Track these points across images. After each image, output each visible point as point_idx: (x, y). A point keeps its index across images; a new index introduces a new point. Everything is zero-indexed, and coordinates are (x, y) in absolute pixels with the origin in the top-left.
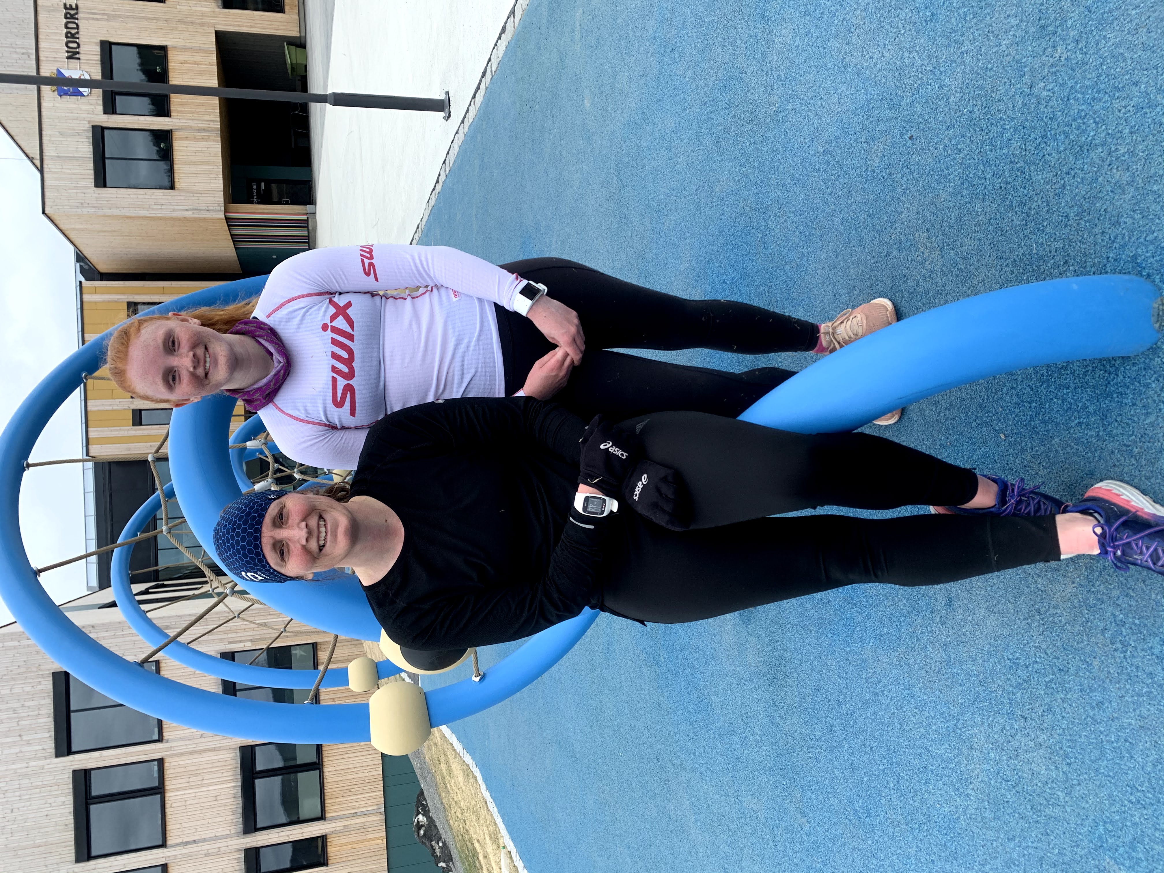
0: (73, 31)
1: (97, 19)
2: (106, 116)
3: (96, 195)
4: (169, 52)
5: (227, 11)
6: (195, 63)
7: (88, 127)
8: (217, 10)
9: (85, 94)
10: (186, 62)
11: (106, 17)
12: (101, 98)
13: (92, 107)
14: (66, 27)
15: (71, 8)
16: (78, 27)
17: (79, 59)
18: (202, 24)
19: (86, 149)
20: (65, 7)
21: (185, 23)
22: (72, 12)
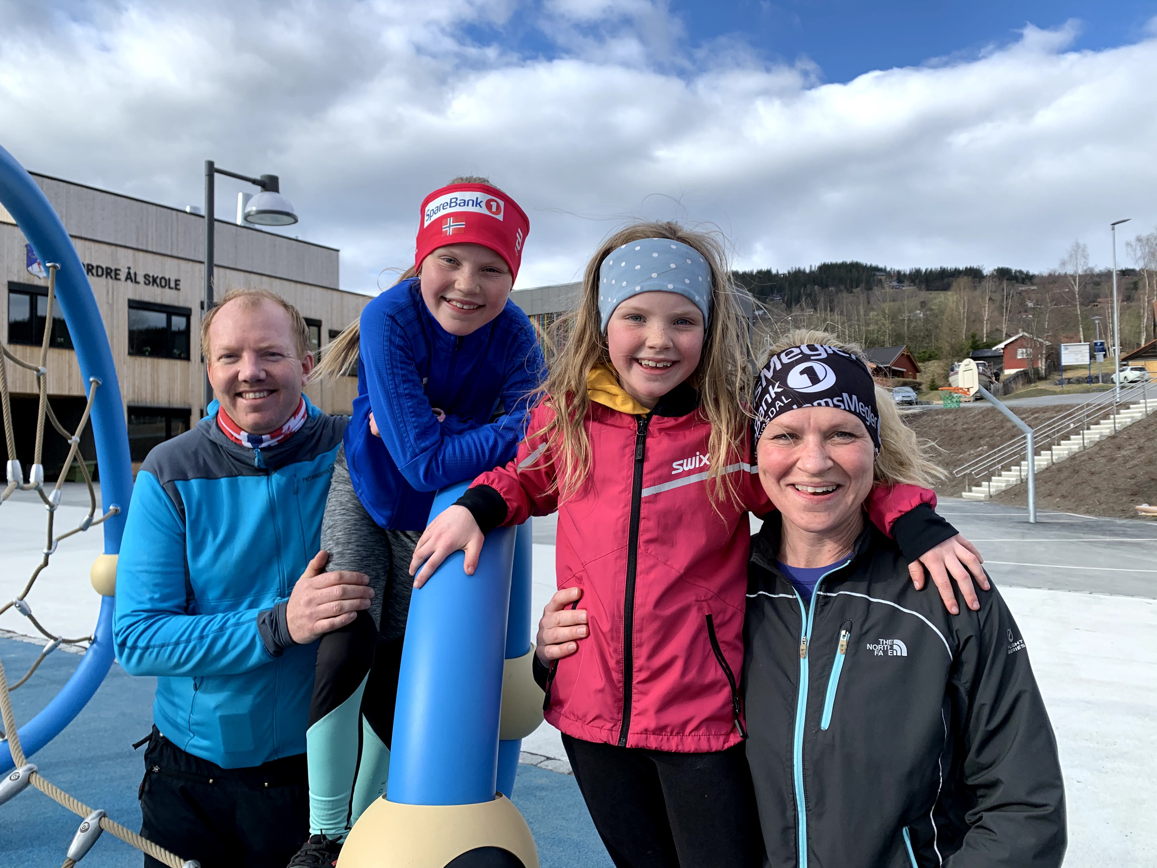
0: (94, 271)
2: (6, 283)
5: (126, 410)
9: (30, 268)
11: (110, 302)
12: (26, 282)
13: (16, 272)
14: (98, 267)
15: (116, 274)
16: (98, 275)
20: (116, 270)
22: (113, 274)
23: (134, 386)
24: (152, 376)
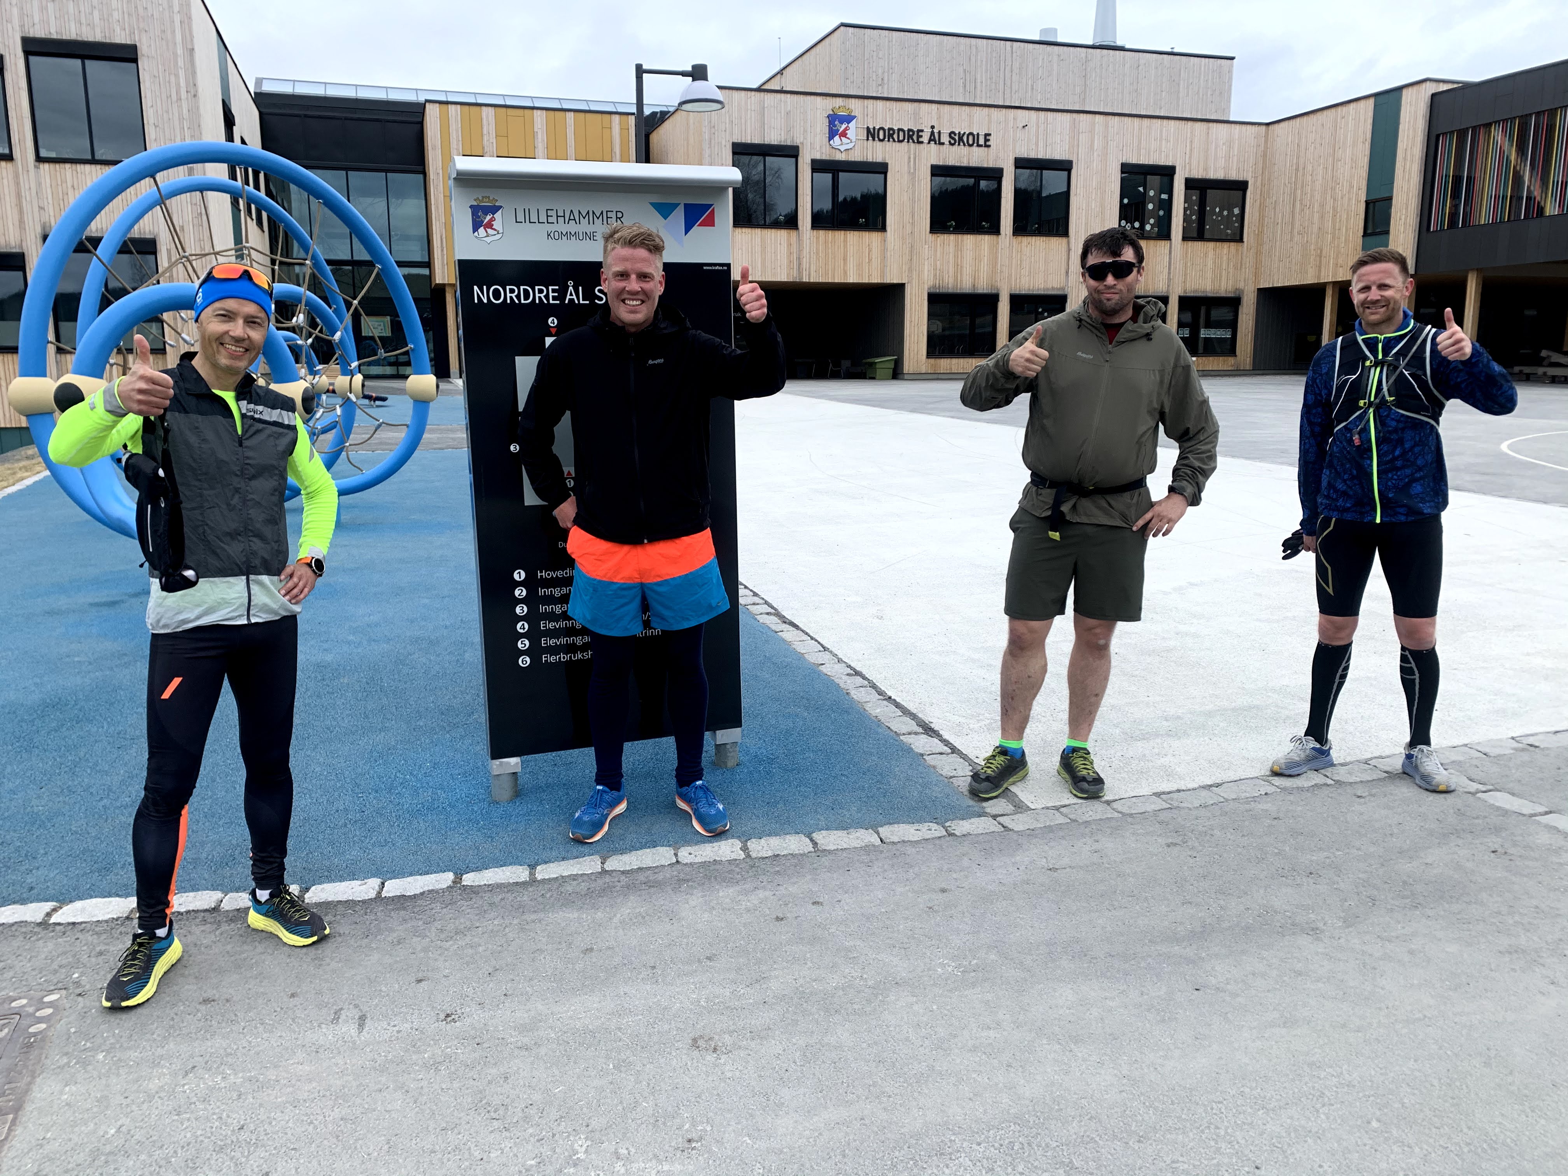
0: (895, 136)
1: (909, 162)
2: (810, 162)
3: (724, 143)
4: (880, 233)
5: (926, 298)
6: (870, 260)
7: (797, 141)
8: (926, 287)
9: (831, 142)
10: (870, 251)
11: (912, 171)
12: (828, 158)
13: (818, 148)
14: (899, 130)
15: (919, 137)
16: (899, 141)
17: (868, 139)
18: (910, 270)
19: (774, 137)
20: (919, 131)
21: (911, 252)
22: (915, 137)
23: (935, 269)
24: (956, 257)
